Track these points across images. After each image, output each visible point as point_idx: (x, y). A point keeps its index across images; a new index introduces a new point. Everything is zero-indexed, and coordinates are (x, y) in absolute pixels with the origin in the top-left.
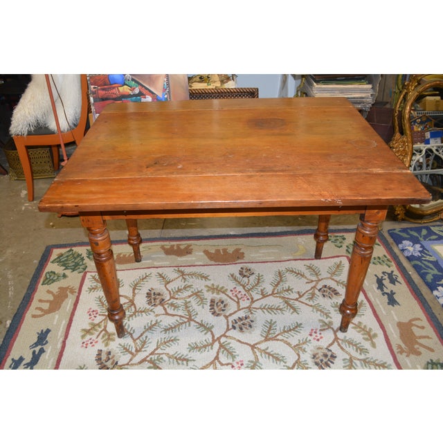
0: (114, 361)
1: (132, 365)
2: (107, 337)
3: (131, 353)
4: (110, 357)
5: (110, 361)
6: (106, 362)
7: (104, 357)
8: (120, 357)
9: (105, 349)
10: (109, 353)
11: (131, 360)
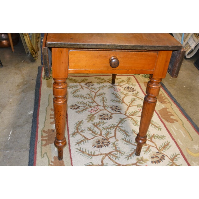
0: (156, 154)
1: (156, 145)
2: (141, 161)
3: (149, 147)
4: (154, 156)
5: (158, 156)
6: (159, 157)
7: (156, 159)
8: (153, 152)
9: (150, 160)
10: (152, 157)
11: (153, 147)
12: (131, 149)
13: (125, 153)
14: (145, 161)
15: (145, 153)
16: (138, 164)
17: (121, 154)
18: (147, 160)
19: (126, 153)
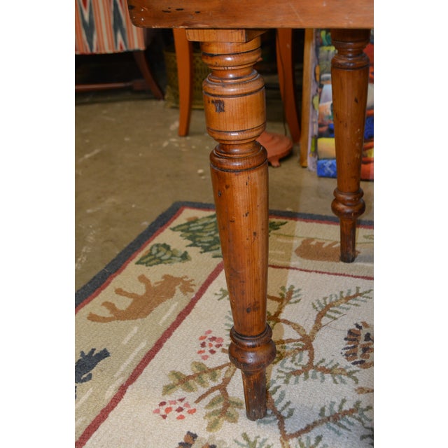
9: (204, 436)
12: (291, 407)
13: (286, 382)
14: (213, 418)
15: (245, 436)
16: (217, 392)
17: (288, 371)
18: (213, 426)
19: (284, 387)
